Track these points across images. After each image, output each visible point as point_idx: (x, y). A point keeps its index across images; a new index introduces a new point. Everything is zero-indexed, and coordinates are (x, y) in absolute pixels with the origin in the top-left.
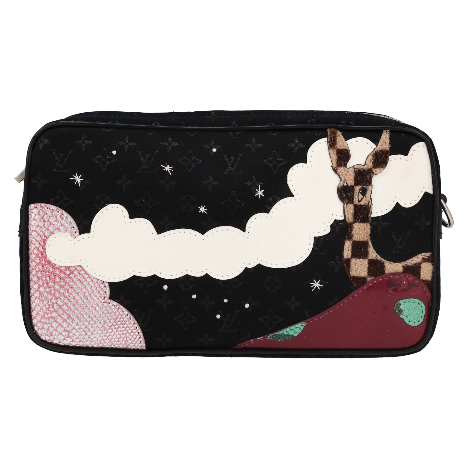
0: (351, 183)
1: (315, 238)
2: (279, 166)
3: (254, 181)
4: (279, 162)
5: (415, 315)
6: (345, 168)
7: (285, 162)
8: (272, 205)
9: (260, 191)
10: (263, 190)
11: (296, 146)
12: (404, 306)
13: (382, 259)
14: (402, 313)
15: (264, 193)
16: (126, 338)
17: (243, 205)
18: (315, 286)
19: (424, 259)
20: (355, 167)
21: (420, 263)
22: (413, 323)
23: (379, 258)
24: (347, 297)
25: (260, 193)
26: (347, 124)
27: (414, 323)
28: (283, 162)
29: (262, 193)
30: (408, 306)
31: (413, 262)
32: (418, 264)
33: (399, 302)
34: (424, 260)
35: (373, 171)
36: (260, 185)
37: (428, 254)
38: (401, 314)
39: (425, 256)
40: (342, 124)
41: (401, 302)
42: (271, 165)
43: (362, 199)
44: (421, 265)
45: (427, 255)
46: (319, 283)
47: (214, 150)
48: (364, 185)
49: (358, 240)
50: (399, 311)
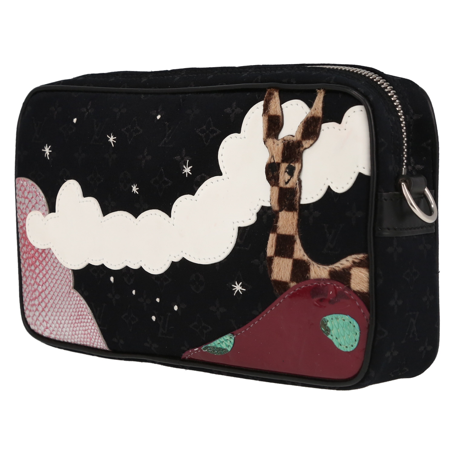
0: (278, 159)
1: (239, 228)
2: (211, 136)
3: (184, 155)
4: (213, 132)
5: (346, 337)
6: (275, 140)
7: (219, 132)
8: (199, 184)
9: (188, 167)
10: (191, 167)
11: (233, 111)
12: (332, 323)
13: (309, 259)
14: (330, 332)
15: (192, 170)
16: (89, 335)
17: (170, 184)
18: (236, 289)
19: (354, 262)
20: (285, 138)
21: (350, 268)
22: (345, 347)
23: (306, 258)
24: (269, 307)
25: (187, 170)
26: (289, 82)
27: (347, 347)
28: (216, 132)
29: (190, 170)
30: (336, 324)
31: (341, 266)
32: (347, 269)
33: (325, 317)
34: (355, 264)
35: (302, 144)
36: (188, 161)
37: (361, 256)
38: (329, 334)
39: (356, 259)
40: (283, 83)
41: (328, 318)
42: (203, 135)
43: (289, 180)
44: (350, 270)
45: (358, 258)
46: (241, 286)
47: (159, 117)
48: (291, 162)
49: (284, 233)
50: (327, 330)
